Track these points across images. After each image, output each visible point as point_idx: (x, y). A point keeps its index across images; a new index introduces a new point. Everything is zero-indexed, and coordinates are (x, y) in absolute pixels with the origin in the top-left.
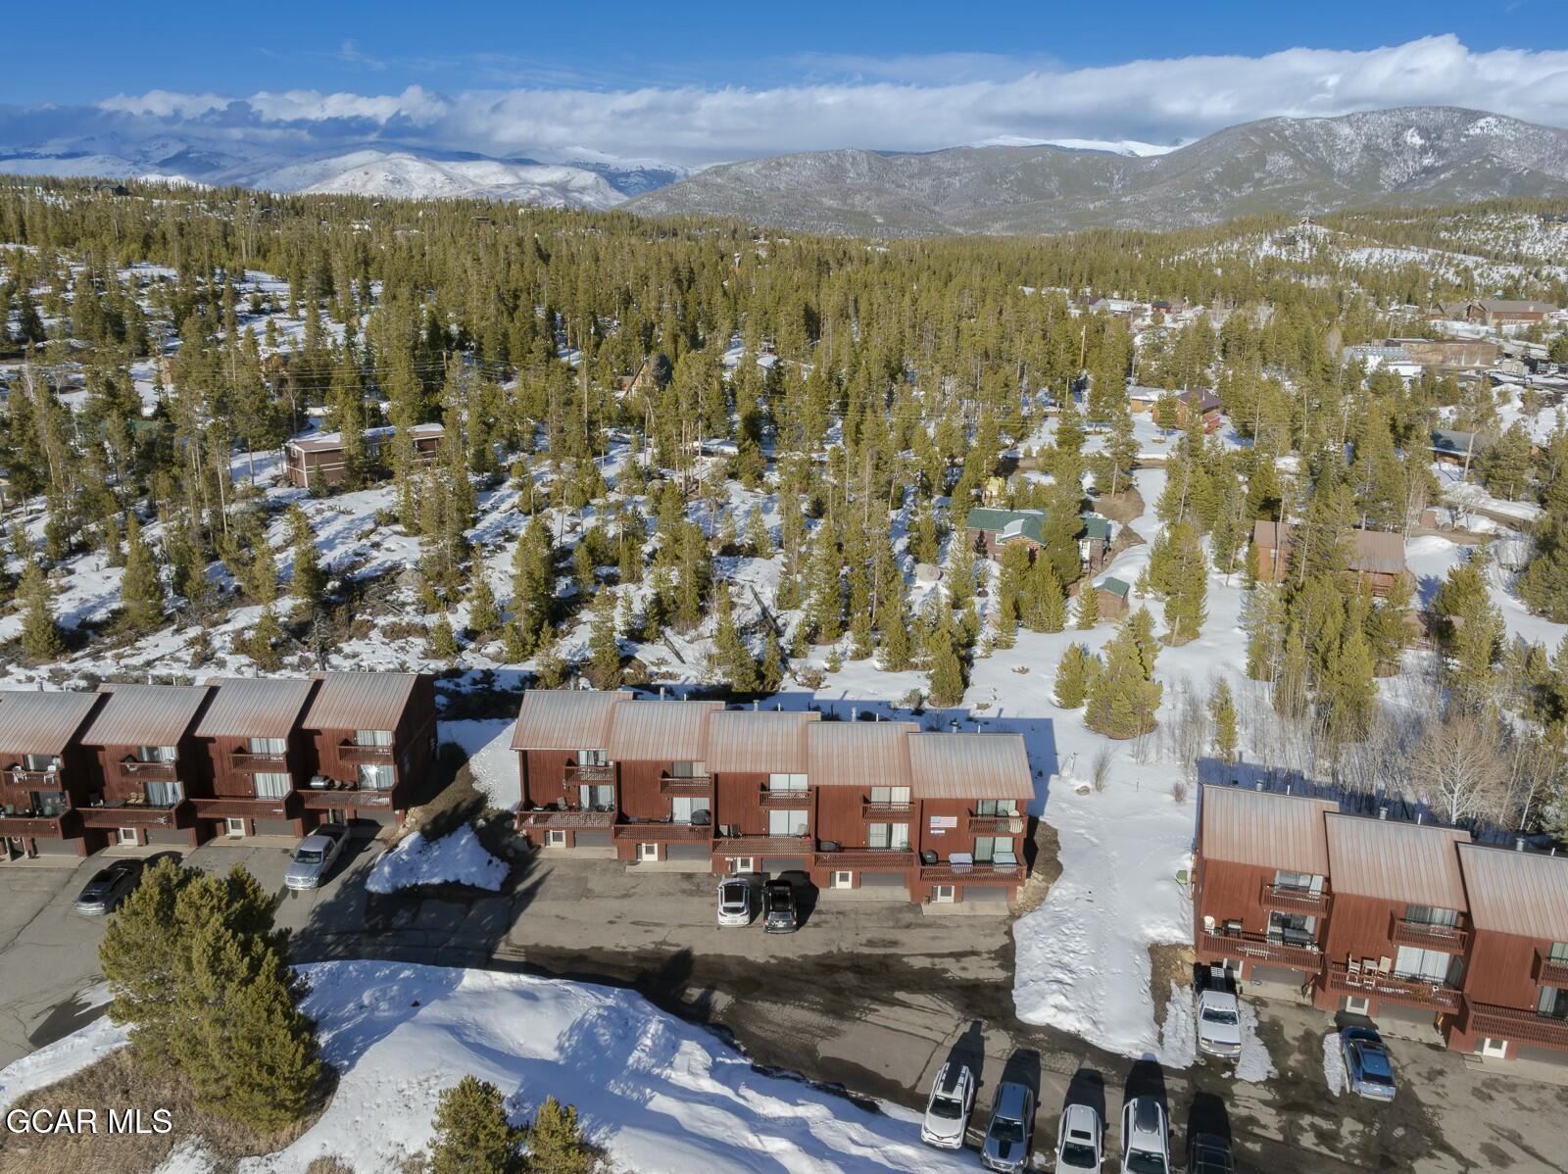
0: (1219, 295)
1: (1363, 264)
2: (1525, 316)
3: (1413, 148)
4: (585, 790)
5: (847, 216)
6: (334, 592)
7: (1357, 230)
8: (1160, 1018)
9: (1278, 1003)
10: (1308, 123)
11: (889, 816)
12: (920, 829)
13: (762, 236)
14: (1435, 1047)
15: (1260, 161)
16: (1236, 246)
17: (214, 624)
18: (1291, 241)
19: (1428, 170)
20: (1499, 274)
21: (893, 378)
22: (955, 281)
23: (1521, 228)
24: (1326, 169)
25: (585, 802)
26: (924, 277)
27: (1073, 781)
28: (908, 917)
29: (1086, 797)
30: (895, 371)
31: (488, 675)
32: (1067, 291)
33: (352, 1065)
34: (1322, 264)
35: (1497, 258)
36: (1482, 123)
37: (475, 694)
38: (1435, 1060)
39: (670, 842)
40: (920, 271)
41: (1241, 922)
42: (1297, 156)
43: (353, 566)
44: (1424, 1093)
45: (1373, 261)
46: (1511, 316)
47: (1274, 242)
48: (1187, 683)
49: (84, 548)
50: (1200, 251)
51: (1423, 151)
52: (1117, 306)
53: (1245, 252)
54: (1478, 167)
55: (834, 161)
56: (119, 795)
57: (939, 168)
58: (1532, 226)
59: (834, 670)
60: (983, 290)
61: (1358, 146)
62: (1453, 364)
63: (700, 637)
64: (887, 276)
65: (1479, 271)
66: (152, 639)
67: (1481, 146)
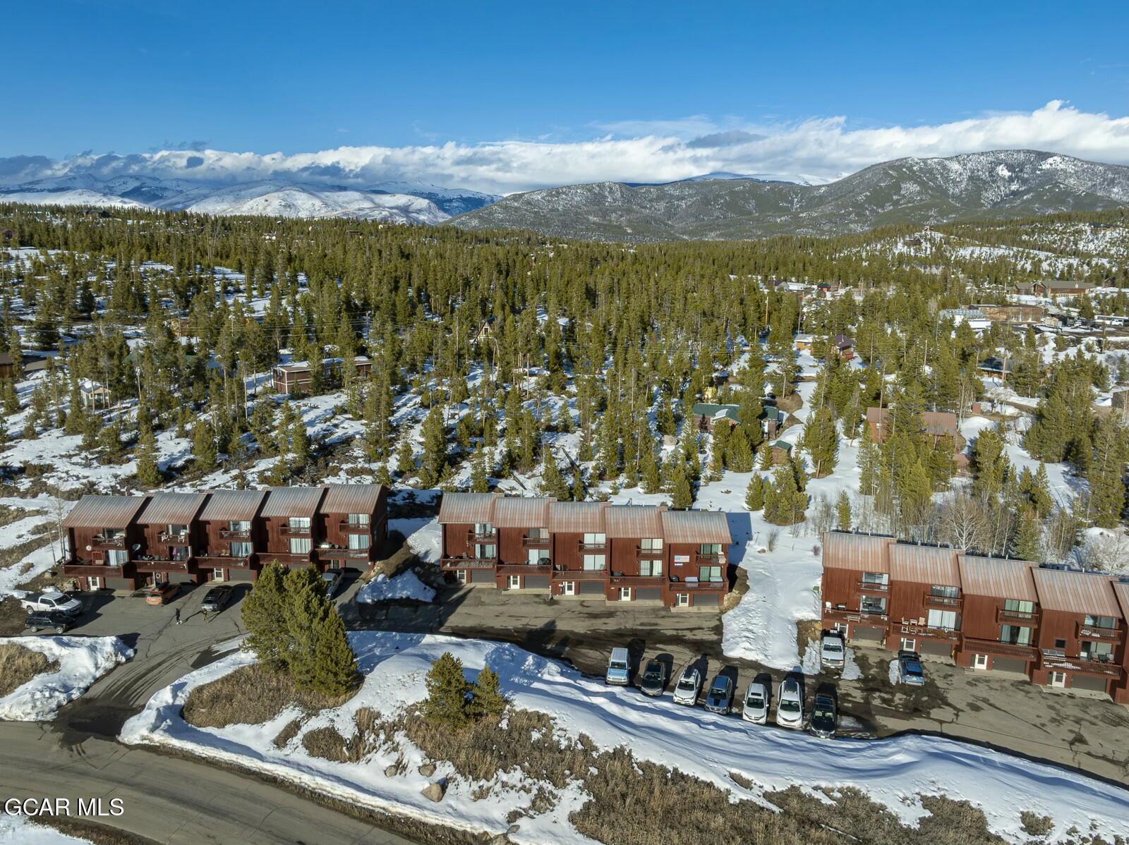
0: (862, 279)
1: (968, 257)
2: (1073, 291)
3: (1003, 178)
4: (478, 547)
5: (605, 228)
6: (315, 450)
7: (964, 235)
8: (801, 653)
9: (867, 648)
10: (929, 162)
11: (651, 557)
12: (669, 565)
13: (548, 242)
14: (951, 665)
15: (897, 188)
16: (879, 246)
17: (247, 468)
18: (917, 243)
19: (1014, 193)
20: (1062, 264)
21: (645, 330)
22: (682, 271)
23: (1080, 232)
24: (944, 192)
25: (478, 555)
26: (662, 268)
27: (756, 546)
28: (663, 613)
29: (763, 554)
30: (645, 325)
31: (411, 495)
32: (759, 278)
33: (372, 670)
34: (939, 257)
35: (1062, 253)
36: (1050, 160)
37: (405, 505)
38: (949, 671)
39: (527, 575)
40: (660, 264)
41: (845, 604)
42: (922, 184)
43: (324, 437)
44: (940, 683)
45: (975, 256)
46: (1062, 291)
47: (905, 244)
48: (824, 497)
49: (161, 427)
50: (854, 250)
51: (1011, 180)
52: (794, 287)
53: (885, 250)
54: (1050, 190)
55: (597, 190)
56: (216, 552)
57: (670, 195)
58: (1086, 231)
59: (615, 493)
60: (703, 276)
61: (965, 176)
62: (1014, 320)
63: (534, 476)
64: (637, 266)
65: (1049, 262)
66: (211, 477)
67: (1051, 176)
